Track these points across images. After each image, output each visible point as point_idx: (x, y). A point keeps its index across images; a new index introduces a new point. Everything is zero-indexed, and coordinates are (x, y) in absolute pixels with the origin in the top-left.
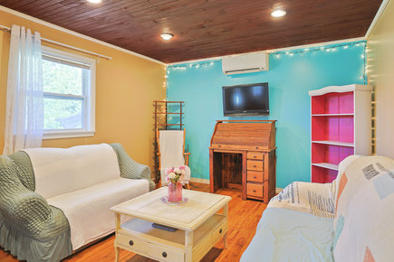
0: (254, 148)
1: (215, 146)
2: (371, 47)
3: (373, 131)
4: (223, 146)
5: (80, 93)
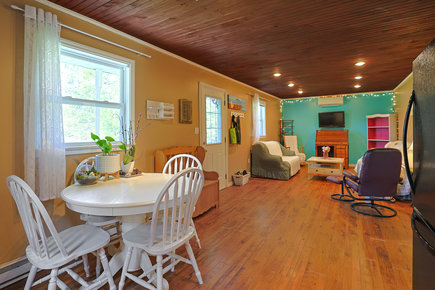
0: (340, 143)
1: (318, 143)
2: (396, 95)
4: (323, 143)
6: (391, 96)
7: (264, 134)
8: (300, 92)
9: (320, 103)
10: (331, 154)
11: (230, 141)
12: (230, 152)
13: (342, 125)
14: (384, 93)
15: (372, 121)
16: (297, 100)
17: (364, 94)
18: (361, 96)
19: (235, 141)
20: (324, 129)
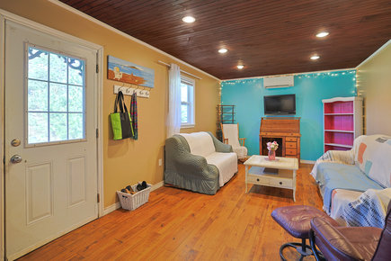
0: (290, 135)
1: (263, 134)
2: (359, 74)
3: (364, 119)
4: (269, 134)
5: (186, 101)
6: (353, 76)
7: (193, 122)
8: (240, 67)
9: (265, 84)
10: (279, 153)
11: (112, 135)
12: (110, 154)
13: (292, 111)
14: (344, 71)
15: (330, 107)
16: (239, 80)
17: (319, 73)
18: (316, 75)
19: (118, 134)
20: (270, 116)
